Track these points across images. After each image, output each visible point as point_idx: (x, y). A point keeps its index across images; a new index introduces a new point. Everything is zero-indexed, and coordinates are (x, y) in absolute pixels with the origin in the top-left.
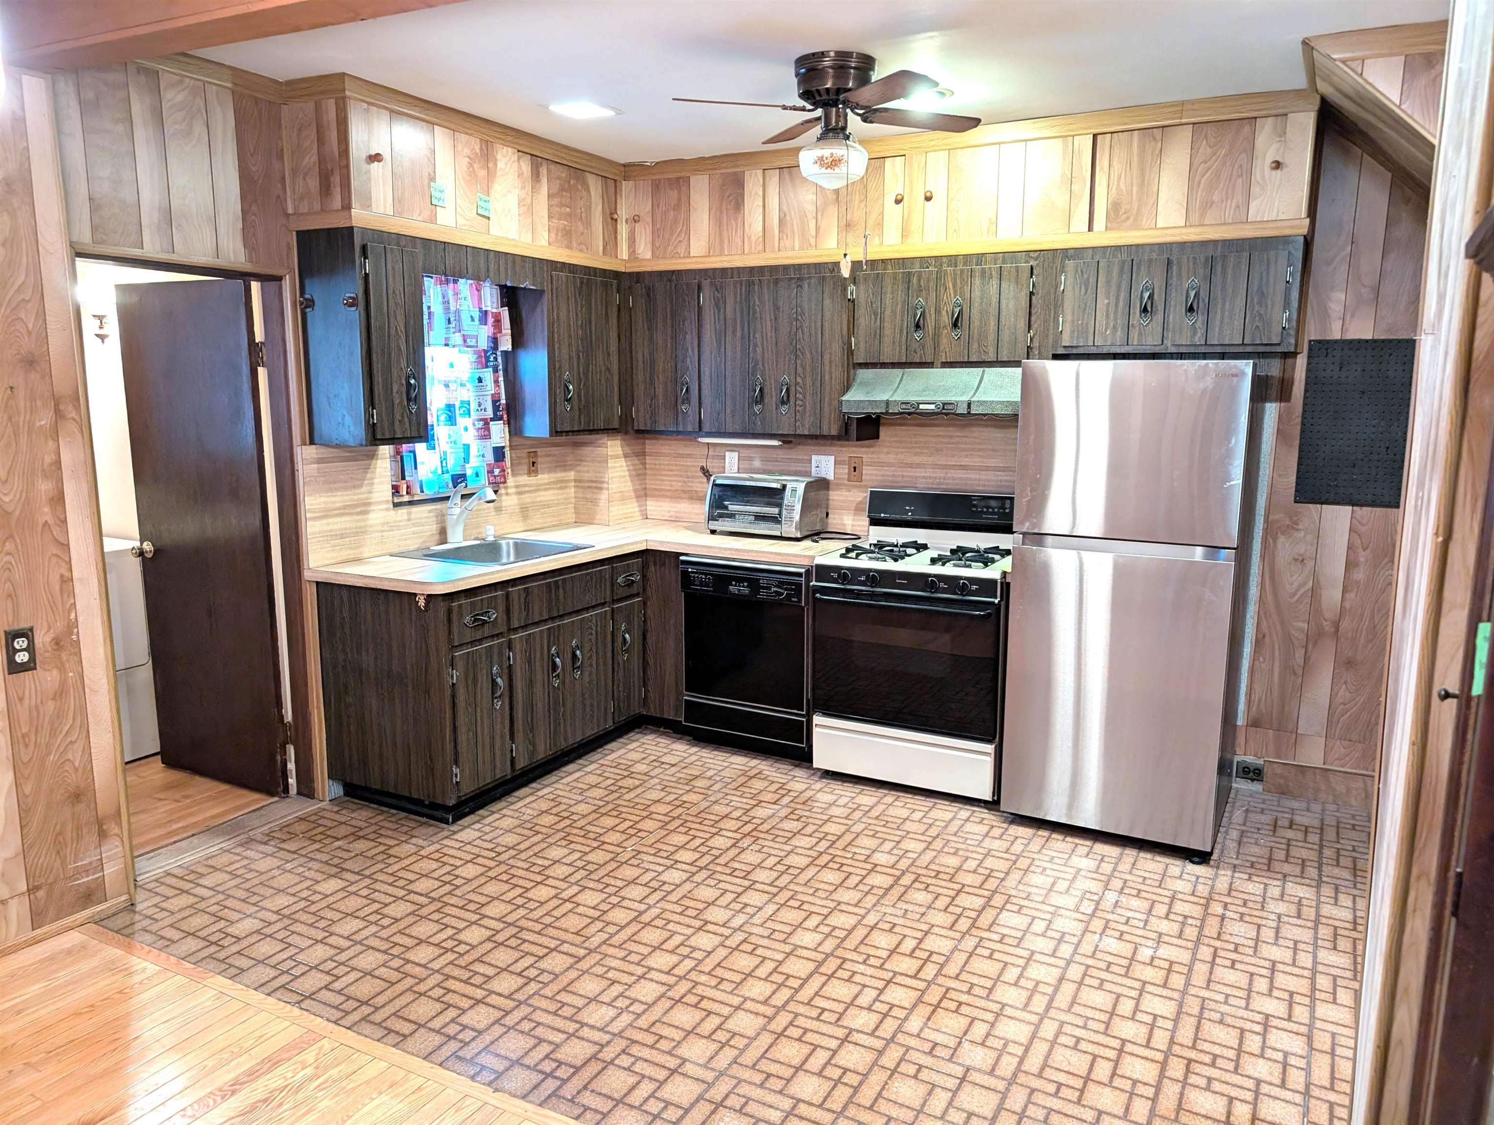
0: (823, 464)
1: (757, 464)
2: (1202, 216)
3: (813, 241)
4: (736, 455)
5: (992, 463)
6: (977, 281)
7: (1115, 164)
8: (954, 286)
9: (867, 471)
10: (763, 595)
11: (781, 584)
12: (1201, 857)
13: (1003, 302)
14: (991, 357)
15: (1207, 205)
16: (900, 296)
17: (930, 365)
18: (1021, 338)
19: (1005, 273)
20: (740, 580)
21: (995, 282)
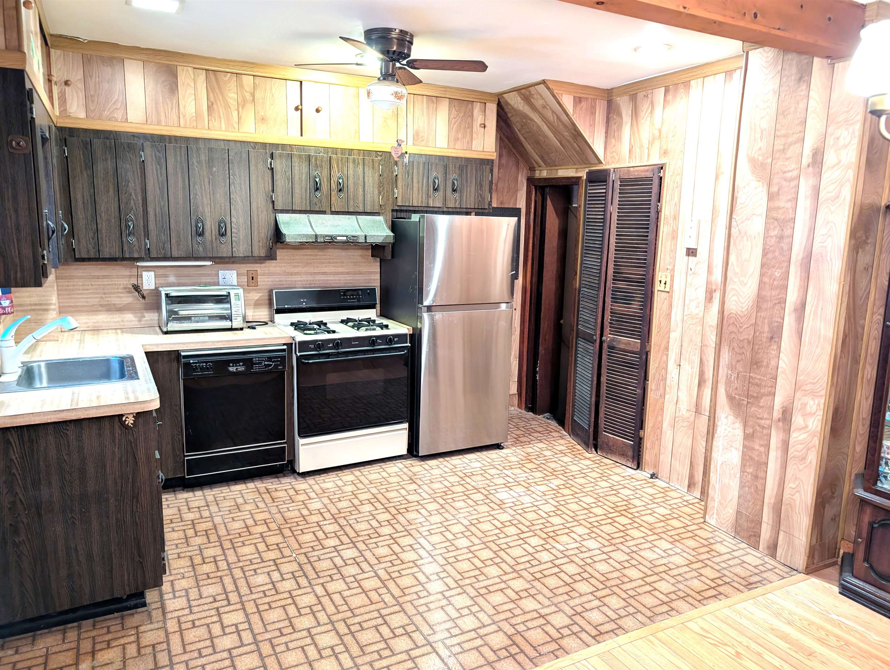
0: (228, 277)
1: (172, 279)
2: (455, 144)
3: (236, 126)
4: (152, 274)
5: (341, 270)
6: (351, 165)
7: (416, 110)
8: (338, 167)
9: (261, 280)
10: (256, 368)
11: (270, 359)
12: (498, 446)
13: (366, 178)
14: (361, 209)
15: (456, 139)
16: (305, 169)
17: (324, 212)
18: (376, 199)
19: (366, 162)
20: (236, 362)
21: (361, 166)
